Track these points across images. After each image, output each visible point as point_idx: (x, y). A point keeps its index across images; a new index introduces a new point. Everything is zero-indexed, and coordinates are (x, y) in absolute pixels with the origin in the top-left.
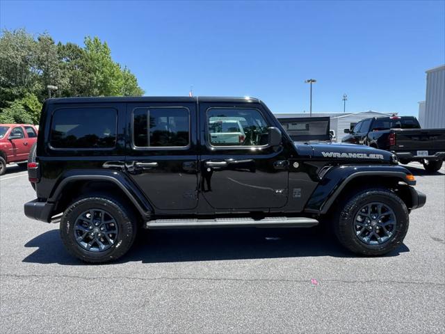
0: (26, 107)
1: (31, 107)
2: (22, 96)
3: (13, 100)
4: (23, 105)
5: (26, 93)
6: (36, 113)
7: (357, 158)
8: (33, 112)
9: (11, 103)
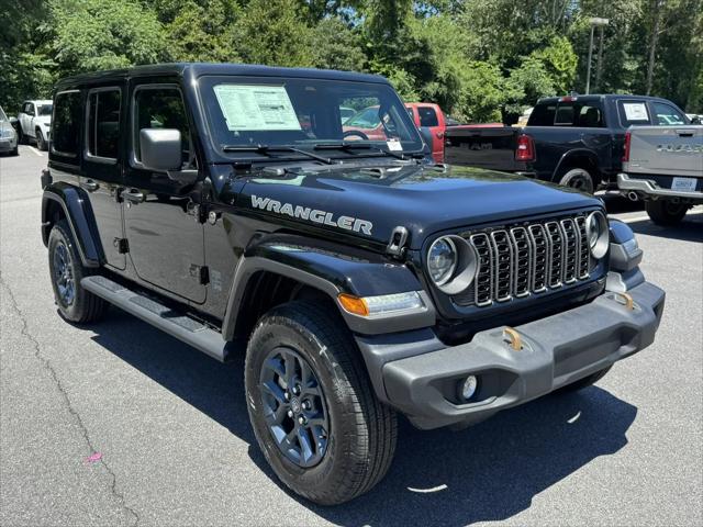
0: (548, 65)
1: (556, 65)
2: (545, 43)
3: (528, 53)
4: (544, 61)
5: (552, 37)
6: (565, 75)
7: (309, 222)
8: (559, 73)
9: (525, 58)
